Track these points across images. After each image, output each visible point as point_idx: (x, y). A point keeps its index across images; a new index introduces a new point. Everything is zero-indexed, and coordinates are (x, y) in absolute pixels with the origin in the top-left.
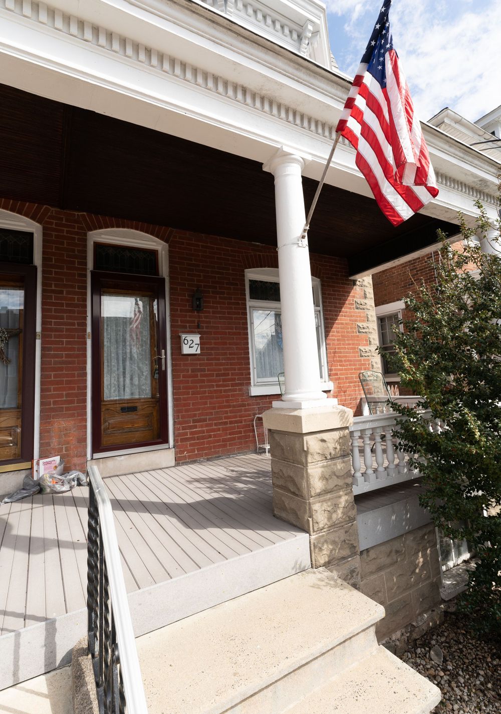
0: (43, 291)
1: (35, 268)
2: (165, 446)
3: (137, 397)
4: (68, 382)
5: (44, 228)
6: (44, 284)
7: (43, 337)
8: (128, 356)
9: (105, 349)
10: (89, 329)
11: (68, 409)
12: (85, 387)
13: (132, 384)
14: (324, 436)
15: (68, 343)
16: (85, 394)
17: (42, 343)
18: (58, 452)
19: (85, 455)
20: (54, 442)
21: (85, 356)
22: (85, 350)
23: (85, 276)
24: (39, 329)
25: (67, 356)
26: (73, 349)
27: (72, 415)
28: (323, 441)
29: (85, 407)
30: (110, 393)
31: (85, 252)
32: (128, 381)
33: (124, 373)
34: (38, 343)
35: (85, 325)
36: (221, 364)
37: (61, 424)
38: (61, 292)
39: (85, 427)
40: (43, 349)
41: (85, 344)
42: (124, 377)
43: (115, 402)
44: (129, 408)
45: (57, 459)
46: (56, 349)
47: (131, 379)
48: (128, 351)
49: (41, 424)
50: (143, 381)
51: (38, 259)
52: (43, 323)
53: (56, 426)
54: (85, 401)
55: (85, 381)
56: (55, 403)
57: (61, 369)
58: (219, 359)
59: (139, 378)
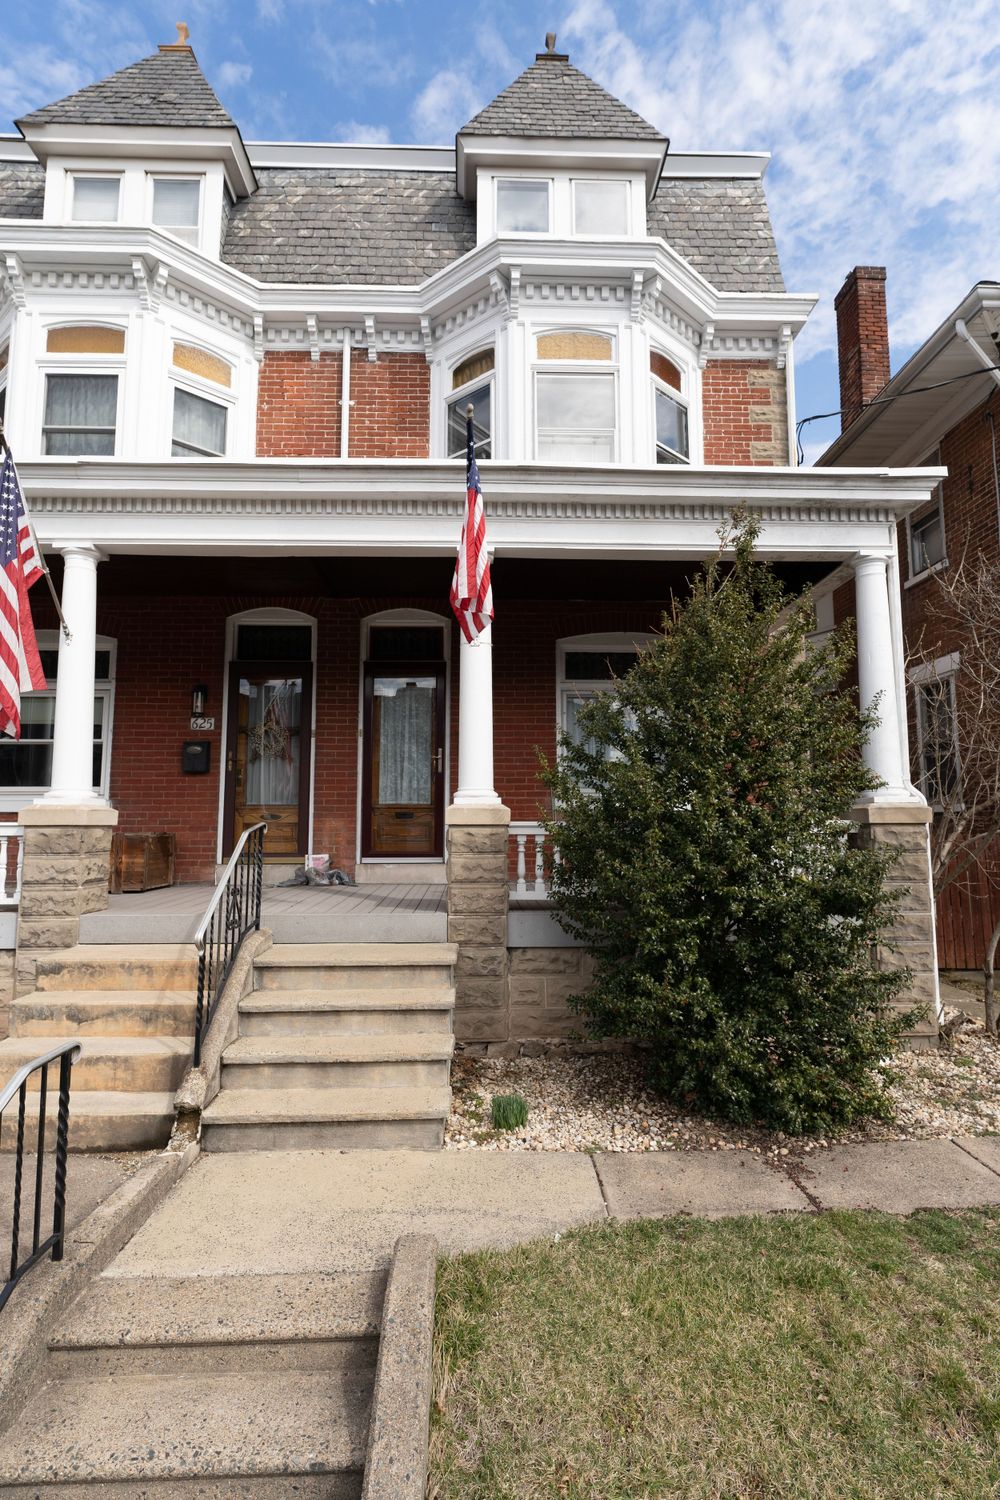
0: (318, 688)
1: (312, 664)
2: (438, 860)
3: (415, 802)
4: (339, 782)
5: (319, 622)
6: (318, 681)
7: (317, 734)
8: (406, 755)
9: (382, 748)
10: (361, 726)
11: (338, 809)
12: (355, 788)
13: (410, 787)
14: (472, 830)
15: (339, 741)
16: (355, 795)
17: (316, 741)
18: (329, 850)
19: (354, 858)
20: (326, 841)
21: (356, 754)
22: (356, 748)
23: (358, 668)
24: (313, 727)
25: (339, 754)
26: (343, 748)
27: (342, 816)
28: (470, 834)
29: (355, 809)
30: (385, 798)
31: (358, 643)
32: (405, 784)
33: (402, 775)
34: (313, 740)
35: (357, 721)
36: (516, 767)
37: (332, 823)
38: (334, 688)
39: (355, 829)
40: (317, 747)
41: (357, 742)
42: (402, 779)
43: (389, 807)
44: (403, 814)
45: (326, 857)
46: (328, 747)
47: (410, 782)
48: (406, 749)
49: (314, 822)
50: (422, 785)
51: (314, 658)
52: (317, 721)
53: (327, 825)
54: (355, 802)
55: (356, 781)
56: (327, 802)
57: (332, 768)
58: (511, 761)
59: (418, 782)
